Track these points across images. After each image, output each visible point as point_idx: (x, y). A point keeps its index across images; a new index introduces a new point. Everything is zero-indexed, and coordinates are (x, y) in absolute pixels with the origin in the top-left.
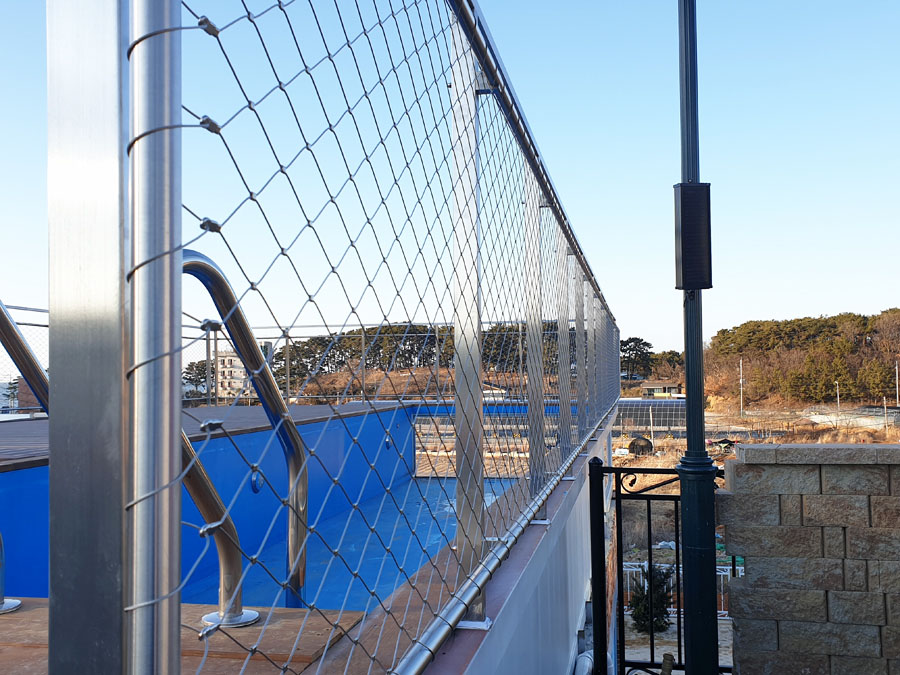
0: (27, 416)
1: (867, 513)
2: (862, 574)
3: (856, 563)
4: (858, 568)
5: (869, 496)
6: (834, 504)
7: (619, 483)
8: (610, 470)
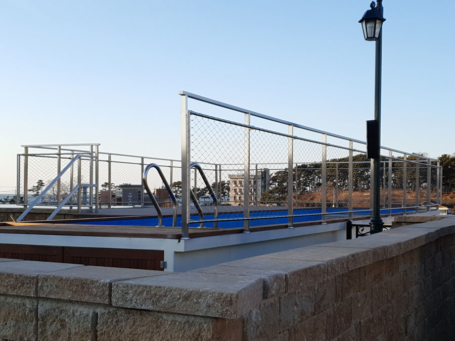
0: (132, 207)
7: (357, 231)
8: (354, 225)
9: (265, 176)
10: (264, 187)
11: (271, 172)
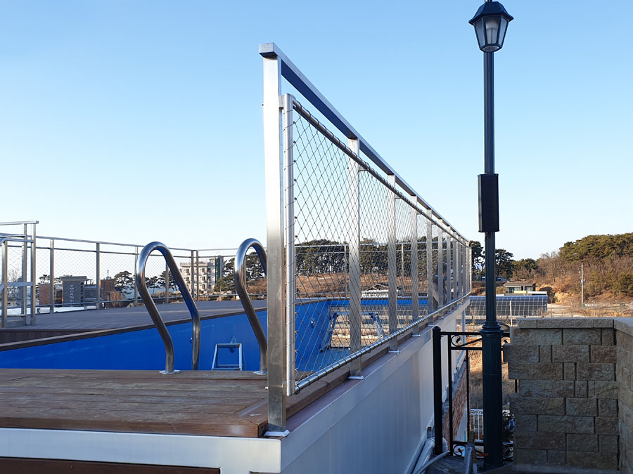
1: (588, 355)
2: (584, 388)
3: (582, 382)
4: (583, 385)
5: (590, 346)
6: (570, 350)
7: (450, 341)
8: (445, 333)
9: (219, 264)
10: (218, 274)
11: (225, 259)
